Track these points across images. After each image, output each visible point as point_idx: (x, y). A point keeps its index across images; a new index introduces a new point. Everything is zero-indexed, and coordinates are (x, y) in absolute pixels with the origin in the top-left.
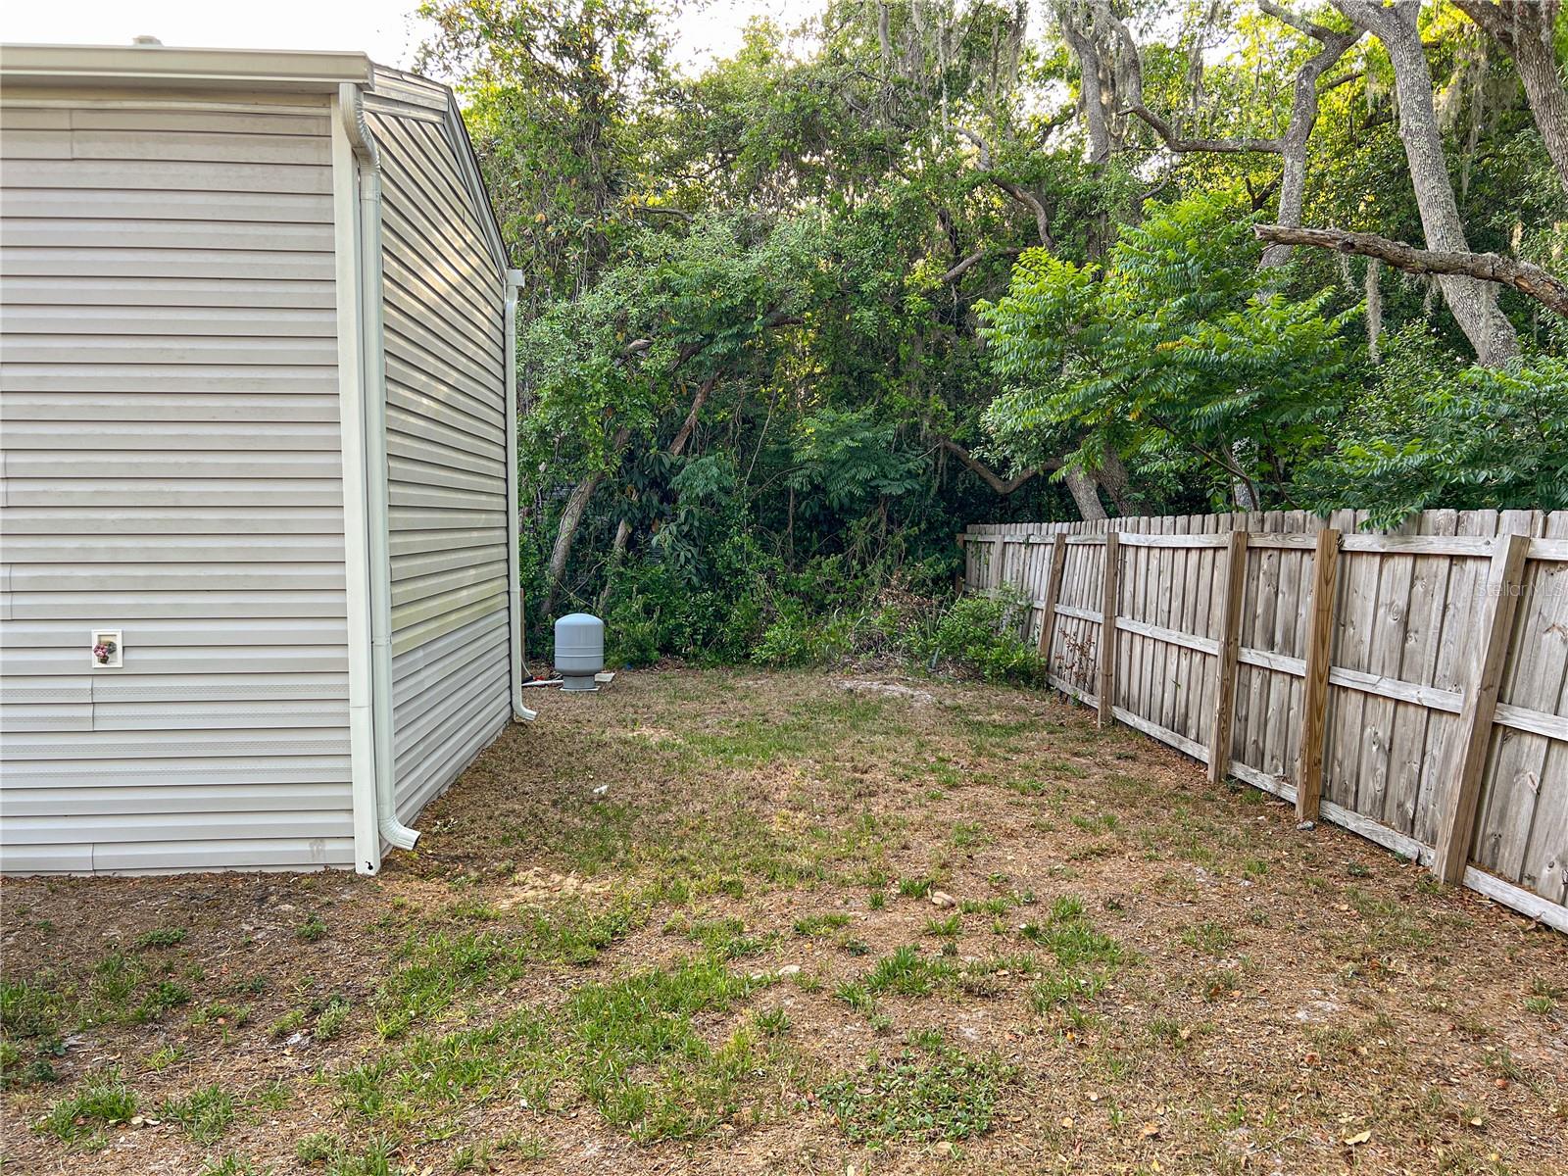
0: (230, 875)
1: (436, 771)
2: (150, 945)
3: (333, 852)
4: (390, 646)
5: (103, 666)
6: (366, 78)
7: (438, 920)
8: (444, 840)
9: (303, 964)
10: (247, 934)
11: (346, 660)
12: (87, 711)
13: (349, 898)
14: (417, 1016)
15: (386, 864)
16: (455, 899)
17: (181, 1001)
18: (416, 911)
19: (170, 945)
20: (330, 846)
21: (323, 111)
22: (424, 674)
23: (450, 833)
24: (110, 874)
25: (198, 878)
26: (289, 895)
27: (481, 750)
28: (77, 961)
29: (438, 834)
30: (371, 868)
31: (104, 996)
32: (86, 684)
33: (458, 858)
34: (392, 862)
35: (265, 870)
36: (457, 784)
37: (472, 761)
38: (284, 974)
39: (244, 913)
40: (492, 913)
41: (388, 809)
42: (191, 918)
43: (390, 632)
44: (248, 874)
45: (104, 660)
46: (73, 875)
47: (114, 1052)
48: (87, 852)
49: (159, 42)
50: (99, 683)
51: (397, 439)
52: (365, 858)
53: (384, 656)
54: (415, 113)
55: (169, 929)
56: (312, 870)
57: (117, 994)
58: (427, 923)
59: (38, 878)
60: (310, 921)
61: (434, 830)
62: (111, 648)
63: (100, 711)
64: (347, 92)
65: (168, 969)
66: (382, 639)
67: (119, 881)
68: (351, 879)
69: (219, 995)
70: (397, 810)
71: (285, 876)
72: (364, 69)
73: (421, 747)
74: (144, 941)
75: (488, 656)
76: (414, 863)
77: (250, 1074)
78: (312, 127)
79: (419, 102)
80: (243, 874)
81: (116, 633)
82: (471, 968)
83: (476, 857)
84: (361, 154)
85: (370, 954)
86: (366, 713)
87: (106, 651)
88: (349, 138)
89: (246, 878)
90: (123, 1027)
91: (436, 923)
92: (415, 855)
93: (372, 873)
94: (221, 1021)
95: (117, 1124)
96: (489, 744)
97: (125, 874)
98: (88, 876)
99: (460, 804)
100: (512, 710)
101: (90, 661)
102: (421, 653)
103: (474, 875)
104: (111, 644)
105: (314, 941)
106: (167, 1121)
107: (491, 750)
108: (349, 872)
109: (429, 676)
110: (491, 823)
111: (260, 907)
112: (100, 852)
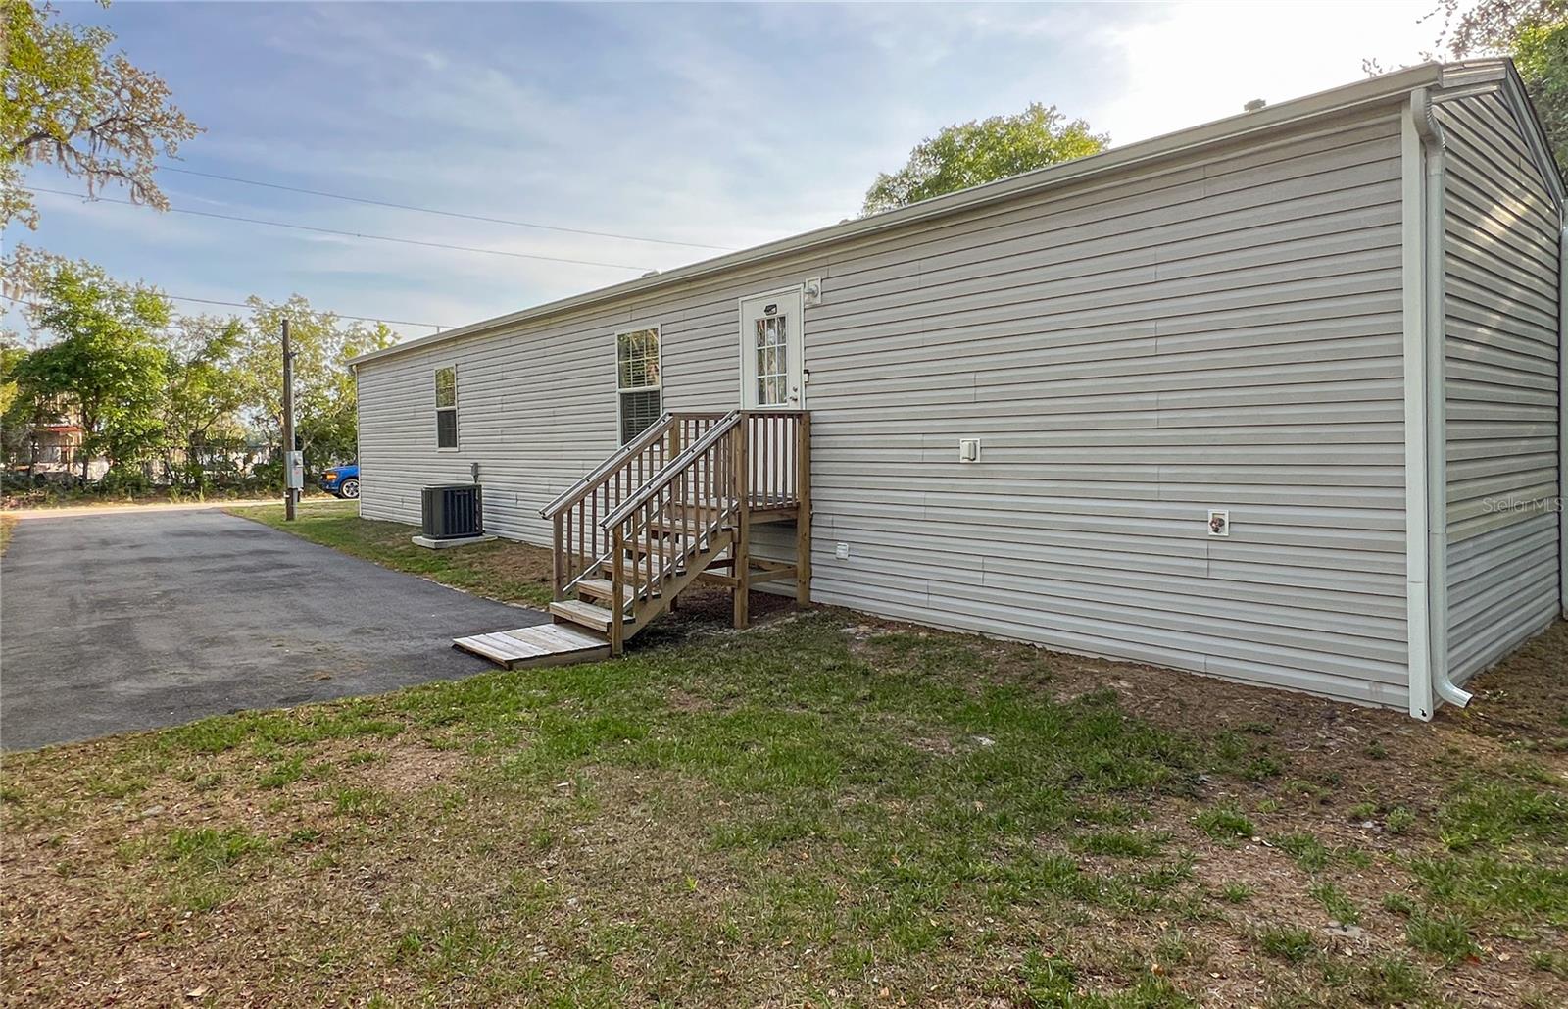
0: (1302, 697)
1: (1486, 646)
2: (1249, 730)
3: (1390, 695)
4: (1445, 536)
5: (1216, 534)
6: (1436, 80)
7: (1494, 771)
8: (1494, 707)
9: (1369, 774)
10: (1321, 739)
11: (1405, 543)
12: (1205, 564)
13: (1405, 734)
14: (1479, 840)
15: (1438, 714)
16: (1512, 759)
17: (1276, 773)
18: (1471, 758)
19: (1264, 734)
20: (1386, 690)
21: (1395, 116)
22: (1473, 563)
23: (1501, 703)
24: (1217, 677)
25: (1279, 693)
26: (1353, 720)
27: (1528, 638)
28: (1202, 729)
29: (1488, 701)
30: (1424, 715)
31: (1221, 755)
32: (1204, 546)
33: (1511, 725)
34: (1444, 713)
35: (1330, 698)
36: (1503, 663)
37: (1518, 647)
38: (1354, 776)
39: (1317, 725)
40: (1553, 780)
41: (1441, 670)
42: (1278, 719)
43: (1445, 523)
44: (1318, 698)
45: (1216, 530)
46: (1193, 673)
47: (1233, 793)
48: (1202, 659)
49: (1264, 103)
50: (1213, 546)
51: (1454, 365)
52: (1419, 706)
53: (1439, 543)
54: (1474, 91)
55: (1262, 722)
56: (1370, 706)
57: (1230, 756)
58: (1482, 771)
59: (1170, 671)
60: (1373, 743)
61: (1484, 697)
62: (1221, 522)
63: (1213, 565)
64: (1418, 96)
65: (1264, 749)
66: (1439, 528)
67: (1224, 683)
68: (1408, 720)
69: (1303, 777)
70: (1450, 672)
71: (1349, 706)
72: (1433, 74)
73: (1470, 624)
74: (1246, 725)
75: (1538, 553)
76: (1464, 720)
77: (1335, 837)
78: (1385, 131)
79: (1480, 80)
80: (1313, 697)
81: (1225, 513)
82: (1533, 818)
83: (1529, 729)
84: (1428, 141)
85: (1428, 781)
86: (1423, 587)
87: (1218, 524)
88: (1418, 132)
89: (1316, 700)
90: (1236, 777)
91: (1491, 773)
92: (1466, 714)
93: (1424, 719)
94: (1306, 794)
95: (1242, 837)
96: (1537, 634)
97: (1226, 679)
98: (1202, 675)
99: (1509, 681)
100: (1561, 607)
101: (1207, 531)
102: (1470, 545)
103: (1529, 743)
104: (1221, 520)
105: (1376, 759)
106: (1277, 847)
107: (1538, 640)
108: (1403, 714)
109: (1479, 564)
110: (1545, 703)
111: (1330, 724)
112: (1210, 661)
